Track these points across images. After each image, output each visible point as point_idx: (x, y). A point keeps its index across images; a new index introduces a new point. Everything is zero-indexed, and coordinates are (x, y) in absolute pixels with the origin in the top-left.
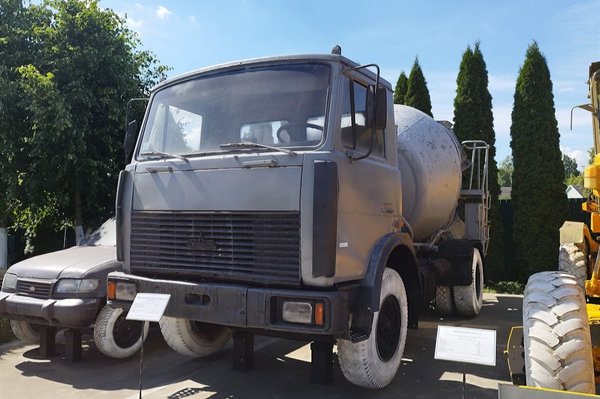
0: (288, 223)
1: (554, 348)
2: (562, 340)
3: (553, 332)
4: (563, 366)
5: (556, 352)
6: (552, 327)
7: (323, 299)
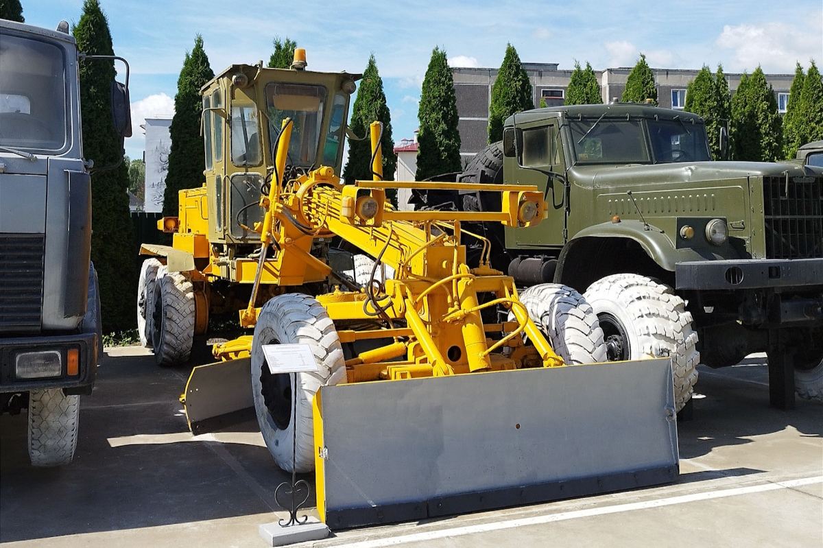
0: (25, 249)
1: (323, 360)
2: (328, 351)
3: (320, 346)
4: (331, 374)
5: (324, 363)
6: (318, 341)
7: (79, 343)
